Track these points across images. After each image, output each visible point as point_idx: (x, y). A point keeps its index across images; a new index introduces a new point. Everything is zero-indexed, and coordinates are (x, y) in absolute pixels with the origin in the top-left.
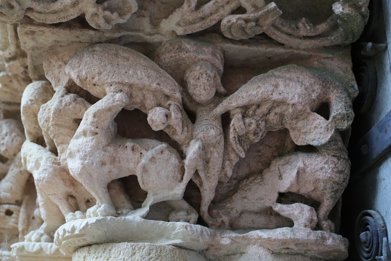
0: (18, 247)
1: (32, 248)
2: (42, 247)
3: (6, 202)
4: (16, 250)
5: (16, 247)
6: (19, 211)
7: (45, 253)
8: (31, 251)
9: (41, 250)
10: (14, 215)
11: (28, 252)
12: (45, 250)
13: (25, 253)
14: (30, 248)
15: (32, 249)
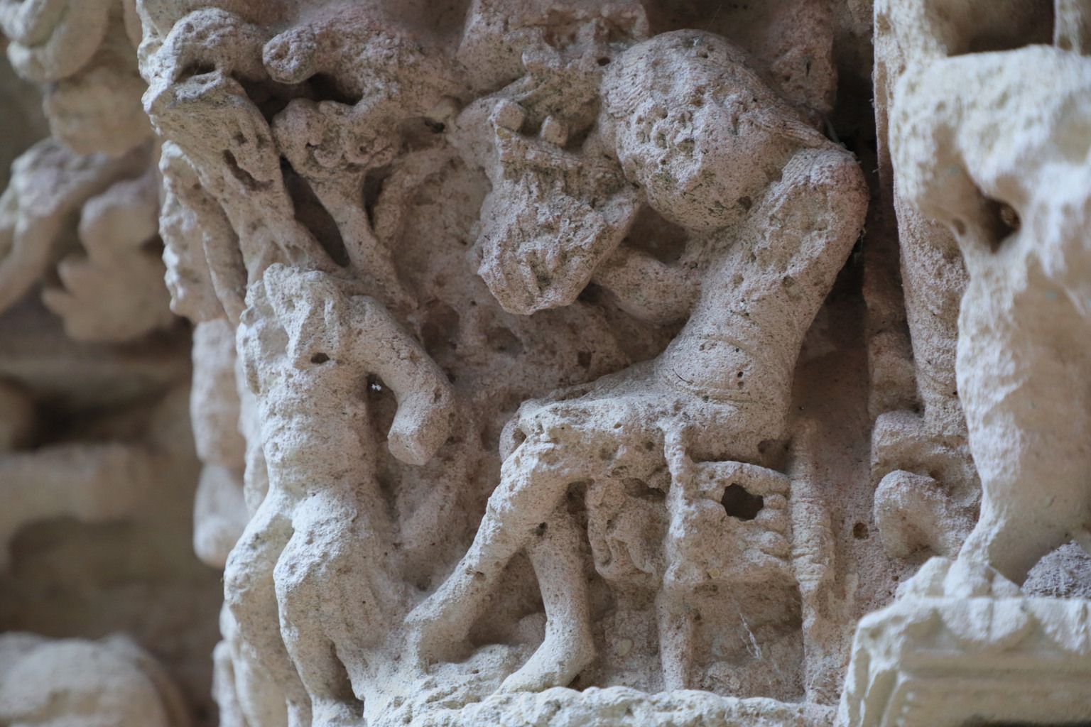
0: (910, 620)
1: (987, 623)
2: (1038, 615)
3: (716, 448)
4: (900, 634)
5: (897, 619)
6: (787, 494)
7: (1056, 647)
8: (981, 635)
9: (1033, 630)
10: (765, 515)
11: (966, 645)
12: (1055, 632)
13: (946, 653)
14: (977, 624)
15: (989, 629)
